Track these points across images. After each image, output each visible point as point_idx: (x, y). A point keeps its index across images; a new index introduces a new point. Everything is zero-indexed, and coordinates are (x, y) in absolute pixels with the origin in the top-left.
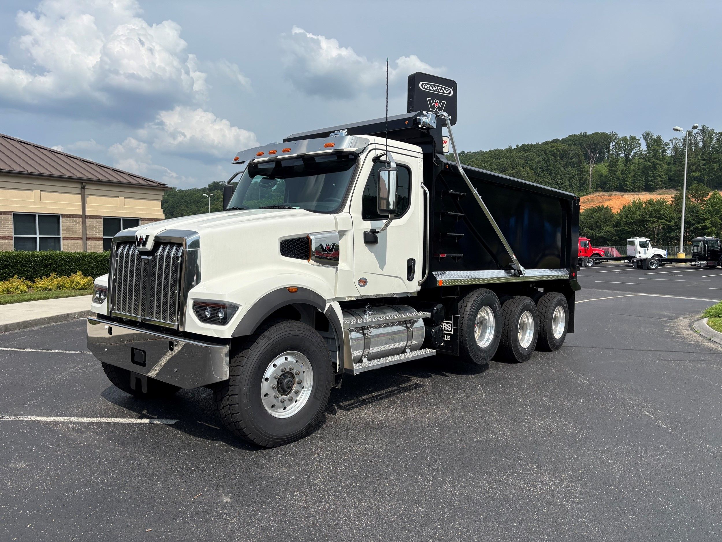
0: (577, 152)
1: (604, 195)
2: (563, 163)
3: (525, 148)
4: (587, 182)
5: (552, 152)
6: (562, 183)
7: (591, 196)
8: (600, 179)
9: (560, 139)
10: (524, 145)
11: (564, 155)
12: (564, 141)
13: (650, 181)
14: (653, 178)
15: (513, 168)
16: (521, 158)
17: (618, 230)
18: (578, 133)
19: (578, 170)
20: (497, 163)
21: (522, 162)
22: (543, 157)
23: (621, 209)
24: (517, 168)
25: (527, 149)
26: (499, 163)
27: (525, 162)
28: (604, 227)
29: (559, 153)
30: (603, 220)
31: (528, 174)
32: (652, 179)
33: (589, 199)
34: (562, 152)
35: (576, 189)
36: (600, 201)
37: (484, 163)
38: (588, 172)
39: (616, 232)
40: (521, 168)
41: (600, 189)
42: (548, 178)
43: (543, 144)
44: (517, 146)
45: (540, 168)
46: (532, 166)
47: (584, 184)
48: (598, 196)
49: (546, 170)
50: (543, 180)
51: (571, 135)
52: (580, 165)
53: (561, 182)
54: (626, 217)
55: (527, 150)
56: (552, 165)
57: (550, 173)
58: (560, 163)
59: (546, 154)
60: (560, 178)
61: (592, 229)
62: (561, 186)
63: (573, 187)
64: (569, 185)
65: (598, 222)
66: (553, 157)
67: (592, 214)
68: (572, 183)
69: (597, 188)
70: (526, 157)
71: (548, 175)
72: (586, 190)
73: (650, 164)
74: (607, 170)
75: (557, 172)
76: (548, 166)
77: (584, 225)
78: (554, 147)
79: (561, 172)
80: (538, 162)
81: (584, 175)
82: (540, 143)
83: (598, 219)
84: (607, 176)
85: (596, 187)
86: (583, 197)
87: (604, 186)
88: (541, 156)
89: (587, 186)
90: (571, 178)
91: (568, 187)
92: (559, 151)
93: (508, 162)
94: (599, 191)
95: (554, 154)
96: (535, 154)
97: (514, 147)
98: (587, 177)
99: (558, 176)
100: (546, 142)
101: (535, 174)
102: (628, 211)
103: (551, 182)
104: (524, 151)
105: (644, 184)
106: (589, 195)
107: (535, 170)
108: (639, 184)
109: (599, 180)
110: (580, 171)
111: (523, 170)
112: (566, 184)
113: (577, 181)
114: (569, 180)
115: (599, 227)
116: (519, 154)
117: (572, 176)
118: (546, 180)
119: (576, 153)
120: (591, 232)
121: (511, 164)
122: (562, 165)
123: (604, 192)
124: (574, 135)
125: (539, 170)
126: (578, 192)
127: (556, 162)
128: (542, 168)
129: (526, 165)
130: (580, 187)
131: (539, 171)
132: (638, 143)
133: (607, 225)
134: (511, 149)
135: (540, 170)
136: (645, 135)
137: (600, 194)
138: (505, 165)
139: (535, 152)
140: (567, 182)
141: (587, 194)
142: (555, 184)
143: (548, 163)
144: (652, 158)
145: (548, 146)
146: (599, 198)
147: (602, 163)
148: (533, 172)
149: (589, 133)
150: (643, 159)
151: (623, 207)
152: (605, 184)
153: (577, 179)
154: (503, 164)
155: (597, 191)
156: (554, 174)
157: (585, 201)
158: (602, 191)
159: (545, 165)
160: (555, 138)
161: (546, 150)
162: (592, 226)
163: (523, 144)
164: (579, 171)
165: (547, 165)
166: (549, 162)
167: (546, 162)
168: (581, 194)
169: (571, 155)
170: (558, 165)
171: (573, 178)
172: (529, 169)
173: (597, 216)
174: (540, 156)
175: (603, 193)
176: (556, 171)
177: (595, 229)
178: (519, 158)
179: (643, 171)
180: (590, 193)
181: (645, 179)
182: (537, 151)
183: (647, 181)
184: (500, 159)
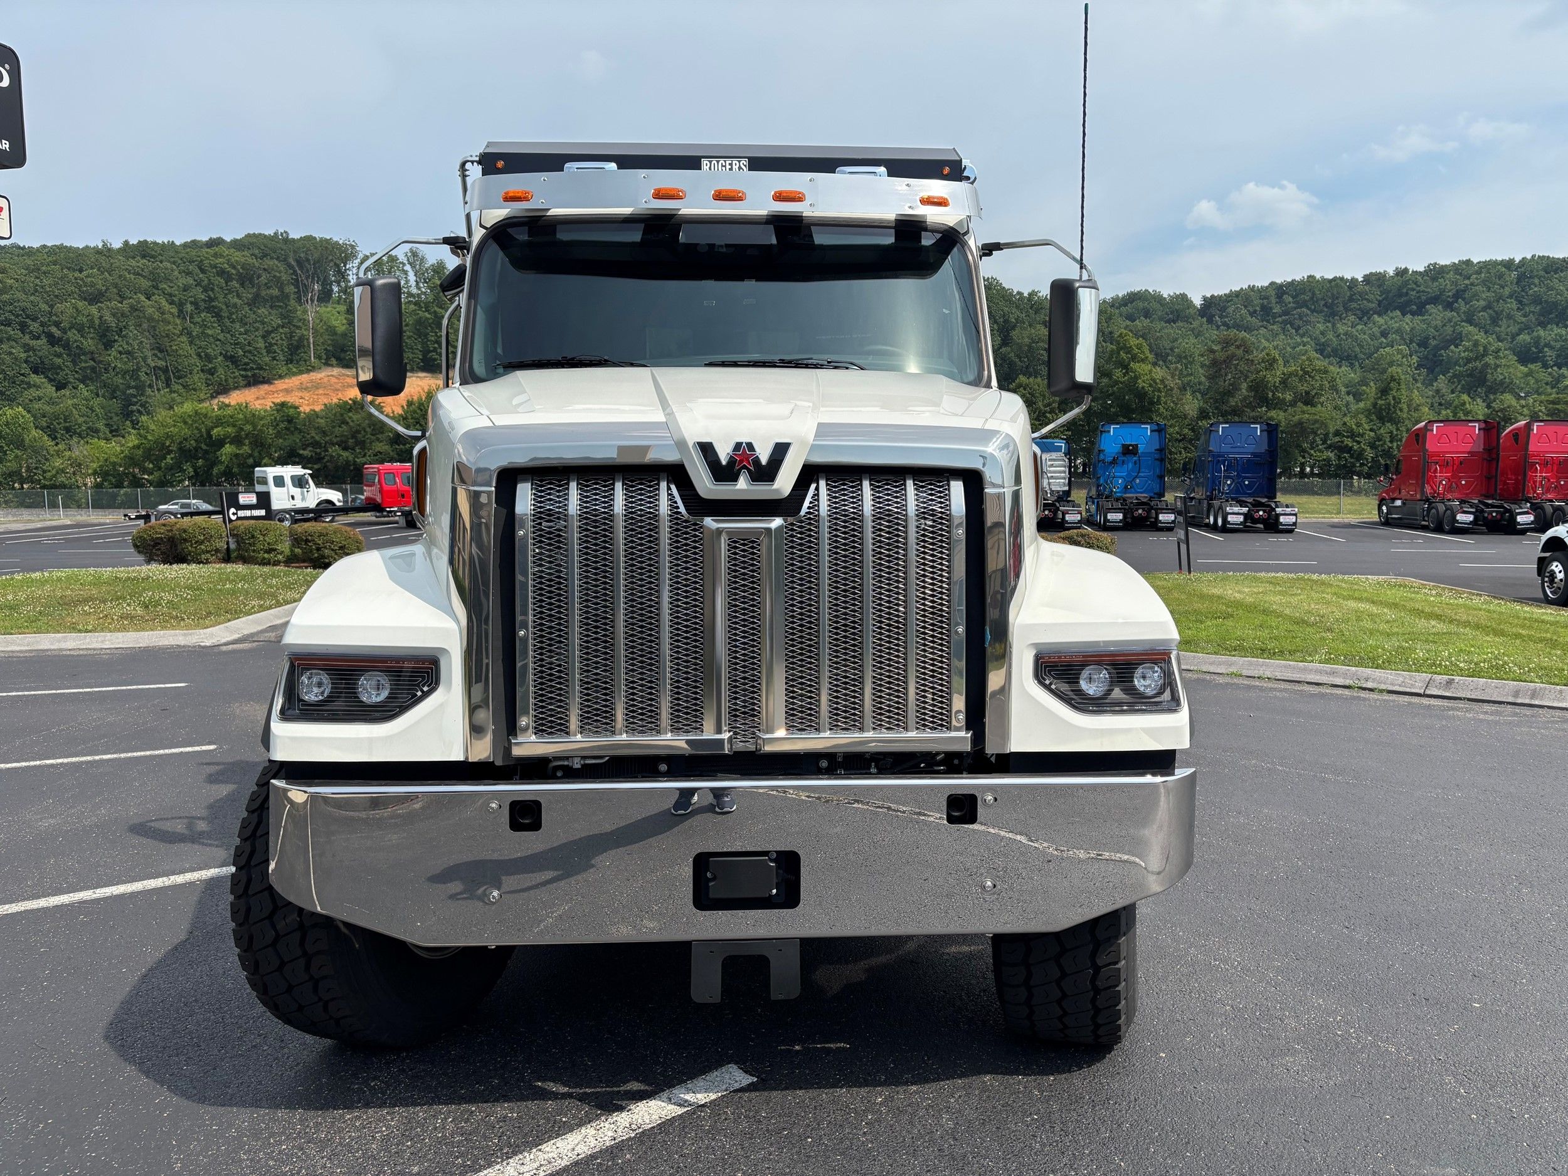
0: (278, 275)
1: (344, 375)
2: (248, 295)
3: (144, 250)
4: (306, 343)
5: (216, 267)
6: (249, 343)
7: (315, 376)
8: (332, 340)
9: (228, 239)
10: (143, 244)
11: (247, 278)
12: (237, 244)
13: (432, 351)
14: (436, 345)
15: (120, 296)
16: (139, 274)
17: (401, 450)
18: (269, 231)
19: (283, 316)
20: (76, 279)
21: (145, 284)
22: (196, 278)
23: (403, 407)
24: (131, 298)
25: (153, 253)
26: (82, 279)
27: (150, 283)
28: (371, 443)
29: (234, 271)
30: (368, 429)
31: (163, 313)
32: (435, 348)
33: (312, 381)
34: (241, 271)
35: (282, 358)
36: (338, 387)
37: (37, 278)
38: (305, 322)
39: (397, 454)
40: (143, 298)
41: (333, 361)
42: (214, 327)
43: (185, 245)
44: (126, 243)
45: (191, 303)
46: (171, 295)
47: (298, 347)
48: (332, 376)
49: (208, 309)
50: (203, 333)
51: (252, 232)
52: (287, 305)
53: (245, 339)
54: (417, 423)
55: (153, 257)
56: (221, 299)
57: (218, 315)
58: (238, 296)
59: (203, 271)
60: (242, 330)
61: (345, 449)
62: (248, 348)
63: (275, 352)
64: (266, 347)
65: (358, 432)
66: (222, 281)
67: (342, 415)
68: (271, 345)
69: (328, 359)
70: (151, 273)
71: (214, 322)
72: (305, 361)
73: (428, 316)
74: (345, 321)
75: (234, 317)
76: (211, 300)
77: (327, 438)
78: (221, 256)
79: (245, 316)
80: (186, 289)
81: (299, 328)
82: (178, 243)
83: (359, 425)
84: (346, 335)
85: (324, 357)
86: (299, 377)
87: (342, 355)
88: (191, 273)
89: (305, 352)
90: (268, 333)
91: (264, 352)
92: (234, 267)
93: (106, 280)
94: (332, 366)
95: (222, 273)
96: (175, 267)
97: (117, 244)
98: (305, 333)
99: (237, 325)
100: (194, 242)
101: (181, 314)
102: (418, 411)
103: (221, 337)
104: (144, 257)
105: (421, 357)
106: (312, 374)
107: (181, 305)
108: (411, 356)
109: (329, 342)
110: (288, 319)
111: (148, 303)
112: (258, 346)
113: (281, 339)
114: (263, 337)
115: (362, 444)
116: (133, 263)
117: (270, 329)
118: (209, 332)
119: (275, 276)
120: (345, 454)
121: (116, 286)
122: (246, 301)
123: (343, 367)
124: (260, 234)
125: (189, 307)
126: (287, 364)
127: (230, 291)
128: (195, 304)
129: (156, 292)
130: (291, 355)
131: (189, 310)
132: (403, 270)
133: (378, 439)
134: (109, 250)
135: (193, 308)
136: (409, 254)
137: (336, 371)
138: (99, 286)
139: (174, 263)
140: (260, 340)
141: (308, 371)
142: (231, 344)
143: (210, 293)
144: (433, 303)
145: (207, 253)
146: (334, 380)
147: (330, 305)
148: (175, 310)
149: (295, 235)
150: (416, 304)
151: (408, 401)
152: (343, 351)
153: (283, 336)
154: (93, 285)
155: (327, 364)
156: (226, 320)
157: (304, 386)
158: (338, 365)
159: (203, 297)
160: (215, 236)
161: (201, 261)
162: (346, 442)
163: (141, 240)
164: (285, 318)
165: (209, 297)
166: (212, 290)
167: (205, 290)
168: (294, 370)
169: (264, 279)
170: (236, 300)
171: (272, 332)
172: (164, 303)
173: (355, 419)
174: (188, 273)
175: (341, 369)
176: (232, 314)
177: (353, 449)
178: (134, 274)
179: (418, 330)
180: (311, 369)
181: (423, 347)
182: (180, 262)
183: (426, 352)
184: (81, 271)
